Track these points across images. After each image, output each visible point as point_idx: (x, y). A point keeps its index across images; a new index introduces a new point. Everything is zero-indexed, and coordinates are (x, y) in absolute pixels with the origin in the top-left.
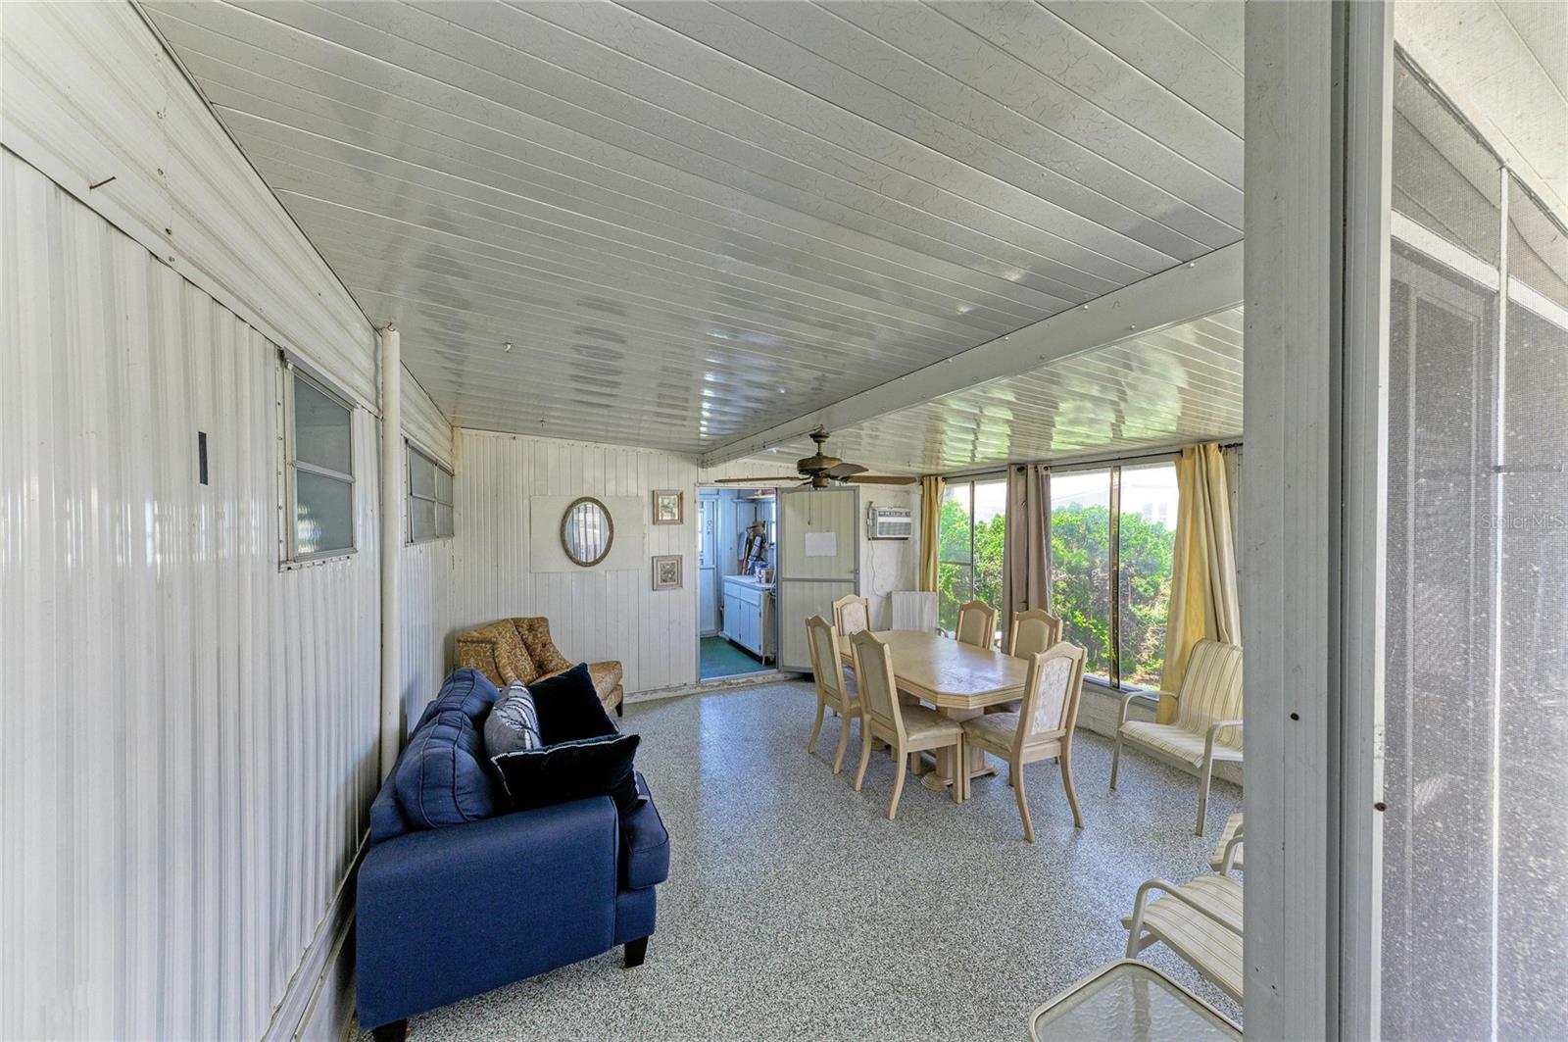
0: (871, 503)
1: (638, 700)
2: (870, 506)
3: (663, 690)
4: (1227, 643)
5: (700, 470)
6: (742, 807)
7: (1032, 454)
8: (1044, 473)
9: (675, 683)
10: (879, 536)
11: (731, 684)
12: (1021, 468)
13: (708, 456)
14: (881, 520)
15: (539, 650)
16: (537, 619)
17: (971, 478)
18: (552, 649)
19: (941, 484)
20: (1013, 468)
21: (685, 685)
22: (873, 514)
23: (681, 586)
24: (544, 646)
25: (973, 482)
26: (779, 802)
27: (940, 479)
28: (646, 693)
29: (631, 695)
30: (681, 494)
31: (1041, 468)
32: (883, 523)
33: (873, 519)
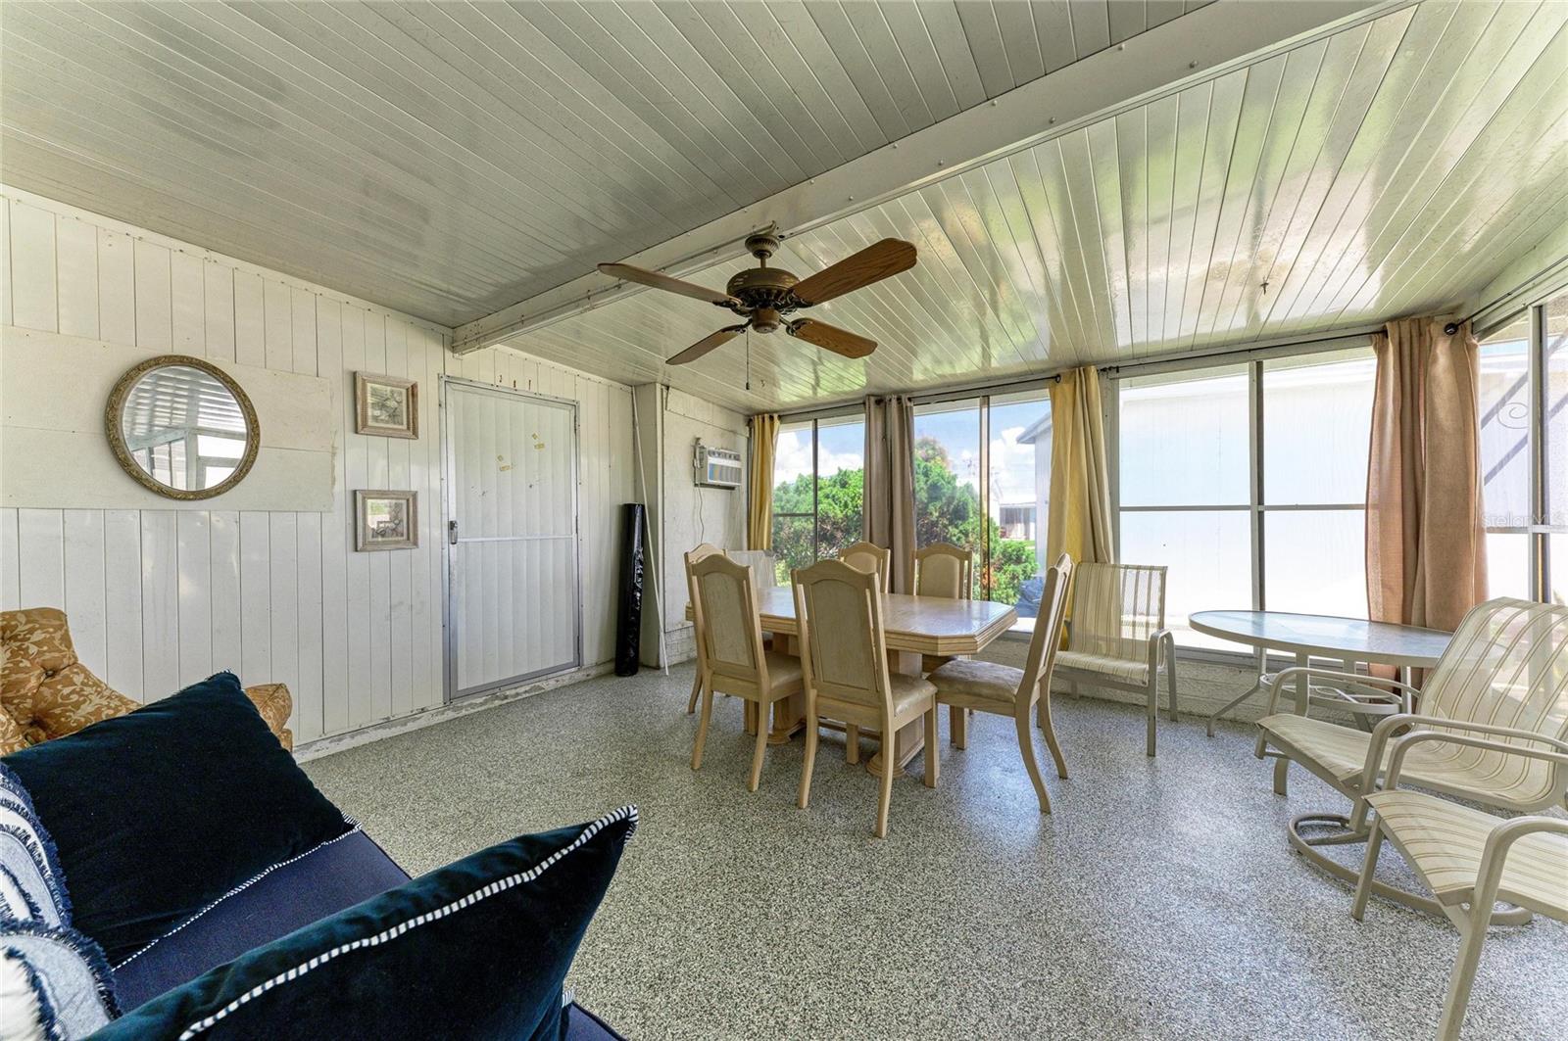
0: (698, 439)
1: (321, 755)
2: (696, 443)
3: (376, 727)
4: (1105, 562)
5: (449, 354)
6: (644, 899)
7: (893, 383)
8: (909, 404)
9: (401, 711)
10: (710, 481)
11: (506, 697)
12: (881, 401)
13: (461, 332)
14: (712, 460)
15: (33, 682)
16: (27, 613)
17: (814, 416)
18: (78, 679)
19: (777, 422)
20: (873, 399)
21: (423, 710)
22: (701, 453)
23: (415, 544)
24: (52, 672)
25: (816, 420)
26: (703, 866)
27: (776, 416)
28: (340, 737)
29: (308, 746)
30: (414, 387)
31: (904, 397)
32: (713, 466)
33: (701, 460)
